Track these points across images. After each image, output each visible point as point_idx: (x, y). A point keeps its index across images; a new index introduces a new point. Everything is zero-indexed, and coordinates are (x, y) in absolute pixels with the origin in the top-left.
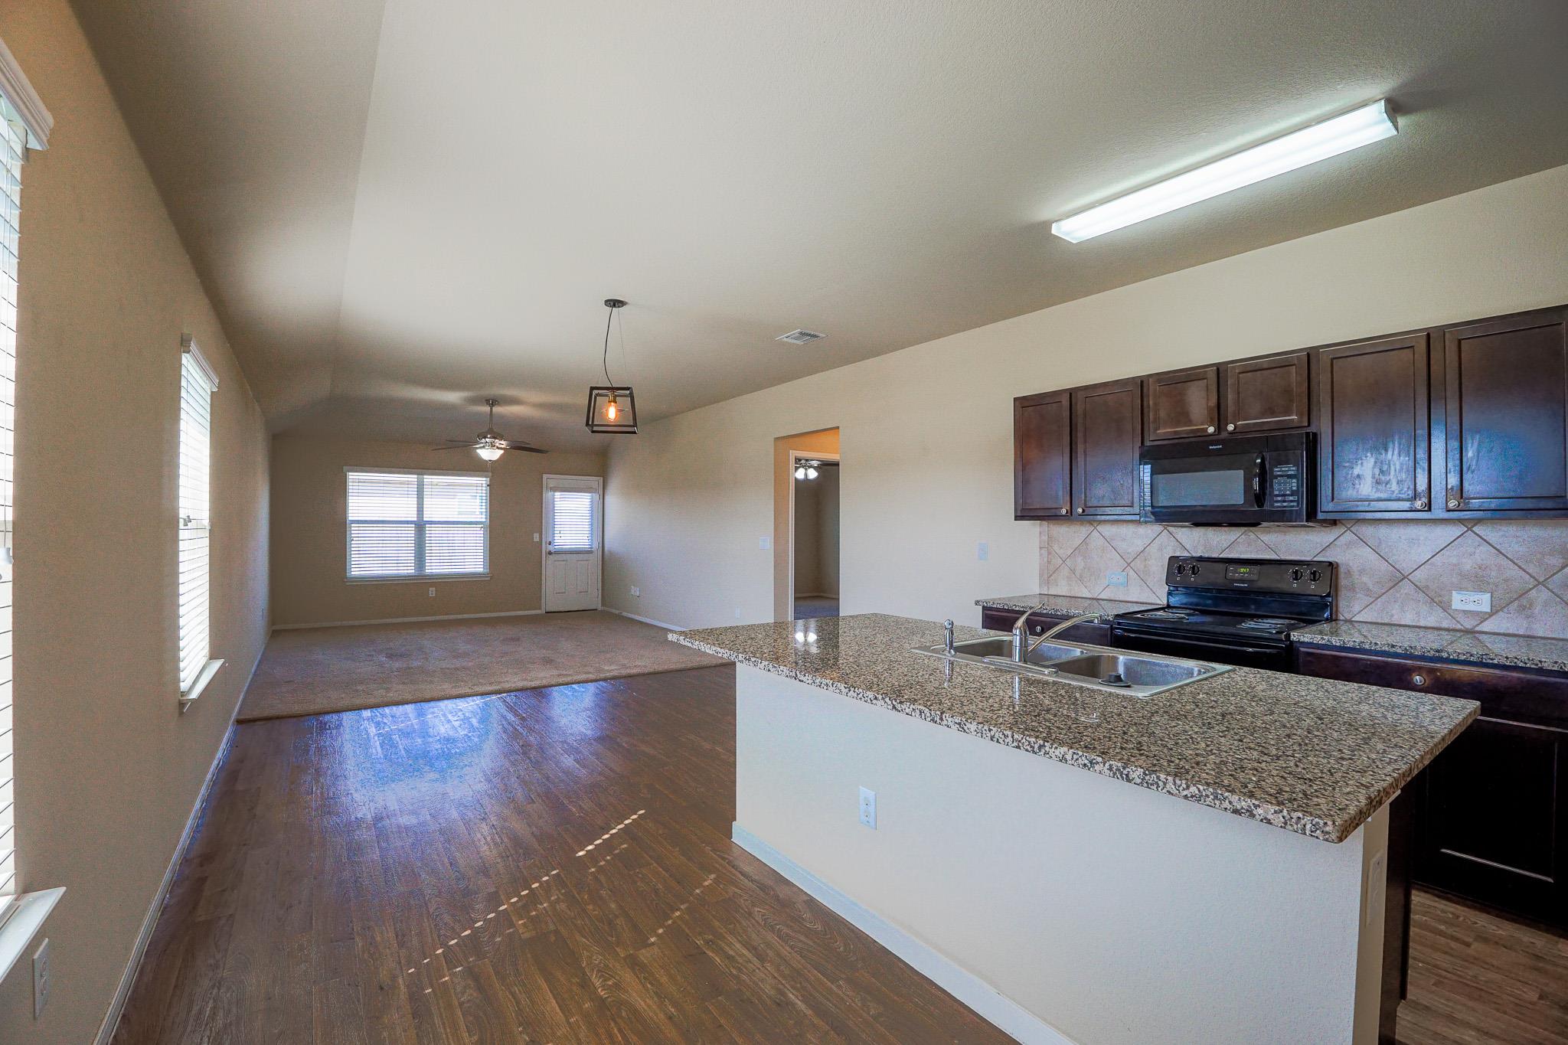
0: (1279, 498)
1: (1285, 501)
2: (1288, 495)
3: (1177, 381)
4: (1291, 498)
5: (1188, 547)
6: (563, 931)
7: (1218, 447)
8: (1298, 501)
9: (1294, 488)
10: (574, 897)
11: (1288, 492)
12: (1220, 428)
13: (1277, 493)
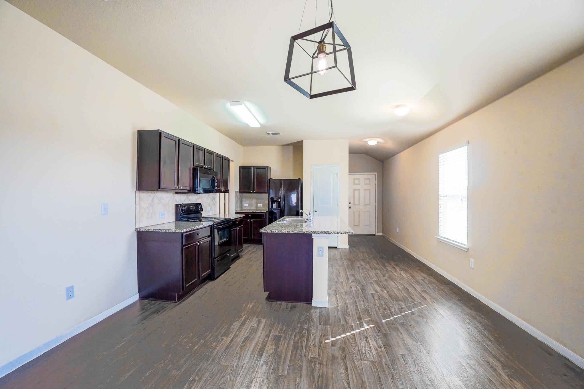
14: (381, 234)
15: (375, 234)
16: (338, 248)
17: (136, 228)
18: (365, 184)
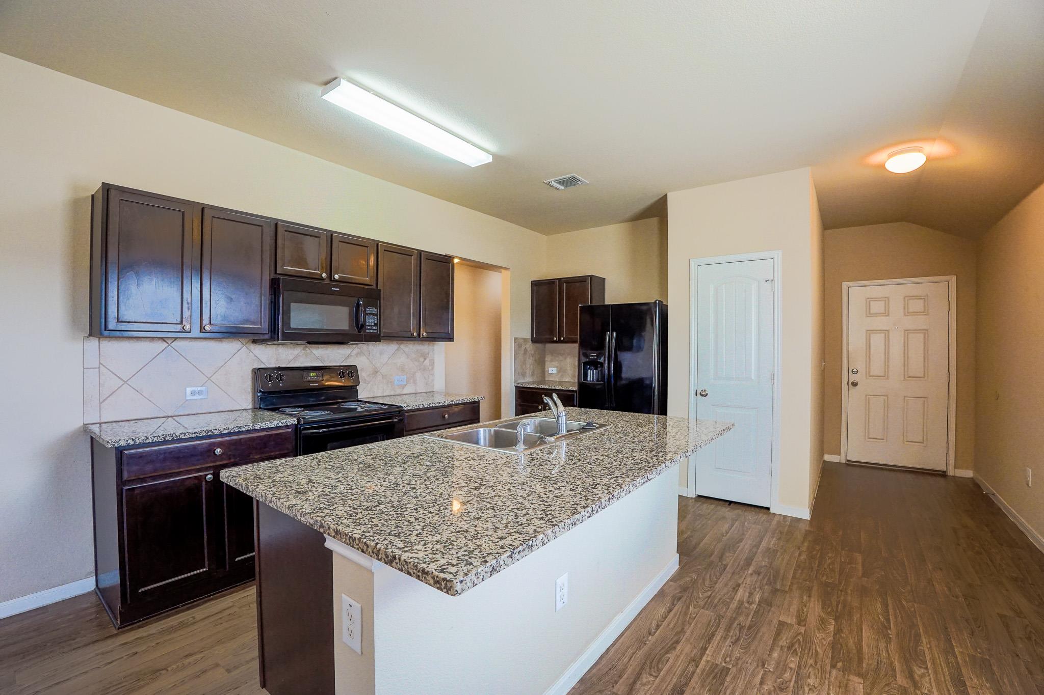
0: (369, 327)
1: (371, 329)
2: (373, 326)
3: (299, 232)
4: (374, 328)
5: (264, 361)
6: (828, 663)
7: (337, 289)
8: (377, 330)
9: (376, 322)
10: (796, 682)
11: (373, 324)
12: (330, 276)
13: (367, 324)
14: (969, 474)
15: (945, 472)
16: (772, 511)
17: (85, 423)
18: (907, 313)
